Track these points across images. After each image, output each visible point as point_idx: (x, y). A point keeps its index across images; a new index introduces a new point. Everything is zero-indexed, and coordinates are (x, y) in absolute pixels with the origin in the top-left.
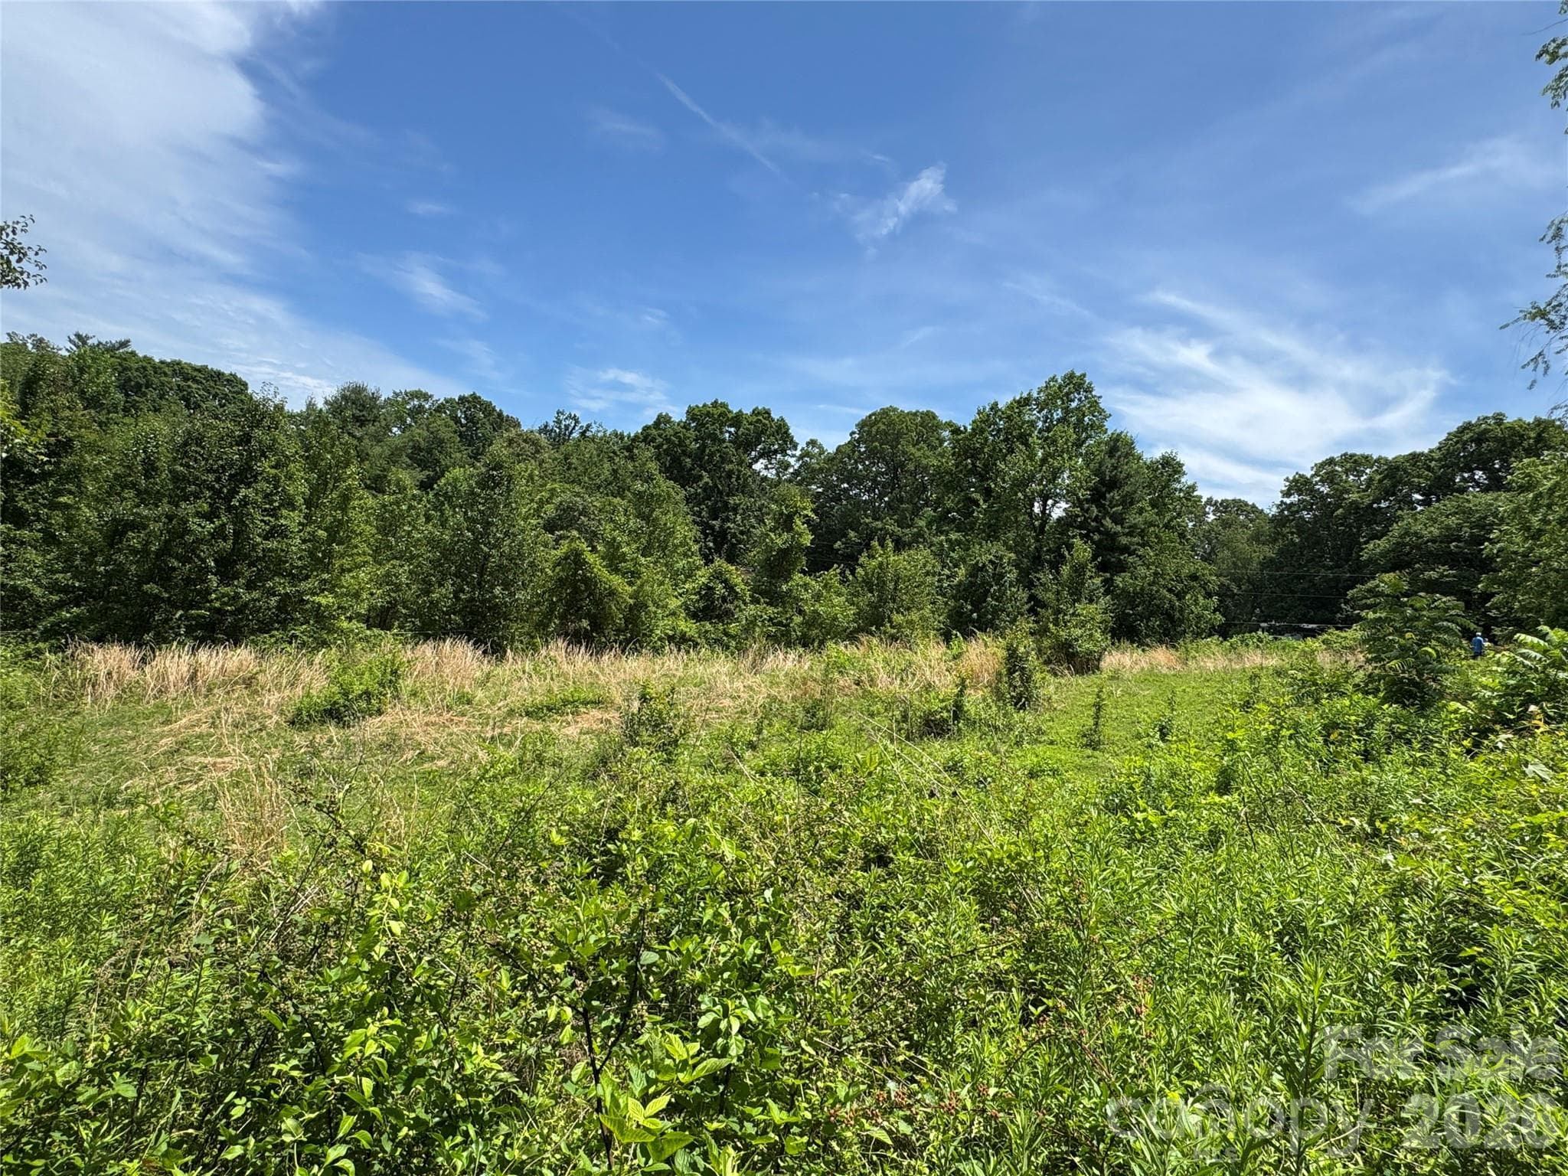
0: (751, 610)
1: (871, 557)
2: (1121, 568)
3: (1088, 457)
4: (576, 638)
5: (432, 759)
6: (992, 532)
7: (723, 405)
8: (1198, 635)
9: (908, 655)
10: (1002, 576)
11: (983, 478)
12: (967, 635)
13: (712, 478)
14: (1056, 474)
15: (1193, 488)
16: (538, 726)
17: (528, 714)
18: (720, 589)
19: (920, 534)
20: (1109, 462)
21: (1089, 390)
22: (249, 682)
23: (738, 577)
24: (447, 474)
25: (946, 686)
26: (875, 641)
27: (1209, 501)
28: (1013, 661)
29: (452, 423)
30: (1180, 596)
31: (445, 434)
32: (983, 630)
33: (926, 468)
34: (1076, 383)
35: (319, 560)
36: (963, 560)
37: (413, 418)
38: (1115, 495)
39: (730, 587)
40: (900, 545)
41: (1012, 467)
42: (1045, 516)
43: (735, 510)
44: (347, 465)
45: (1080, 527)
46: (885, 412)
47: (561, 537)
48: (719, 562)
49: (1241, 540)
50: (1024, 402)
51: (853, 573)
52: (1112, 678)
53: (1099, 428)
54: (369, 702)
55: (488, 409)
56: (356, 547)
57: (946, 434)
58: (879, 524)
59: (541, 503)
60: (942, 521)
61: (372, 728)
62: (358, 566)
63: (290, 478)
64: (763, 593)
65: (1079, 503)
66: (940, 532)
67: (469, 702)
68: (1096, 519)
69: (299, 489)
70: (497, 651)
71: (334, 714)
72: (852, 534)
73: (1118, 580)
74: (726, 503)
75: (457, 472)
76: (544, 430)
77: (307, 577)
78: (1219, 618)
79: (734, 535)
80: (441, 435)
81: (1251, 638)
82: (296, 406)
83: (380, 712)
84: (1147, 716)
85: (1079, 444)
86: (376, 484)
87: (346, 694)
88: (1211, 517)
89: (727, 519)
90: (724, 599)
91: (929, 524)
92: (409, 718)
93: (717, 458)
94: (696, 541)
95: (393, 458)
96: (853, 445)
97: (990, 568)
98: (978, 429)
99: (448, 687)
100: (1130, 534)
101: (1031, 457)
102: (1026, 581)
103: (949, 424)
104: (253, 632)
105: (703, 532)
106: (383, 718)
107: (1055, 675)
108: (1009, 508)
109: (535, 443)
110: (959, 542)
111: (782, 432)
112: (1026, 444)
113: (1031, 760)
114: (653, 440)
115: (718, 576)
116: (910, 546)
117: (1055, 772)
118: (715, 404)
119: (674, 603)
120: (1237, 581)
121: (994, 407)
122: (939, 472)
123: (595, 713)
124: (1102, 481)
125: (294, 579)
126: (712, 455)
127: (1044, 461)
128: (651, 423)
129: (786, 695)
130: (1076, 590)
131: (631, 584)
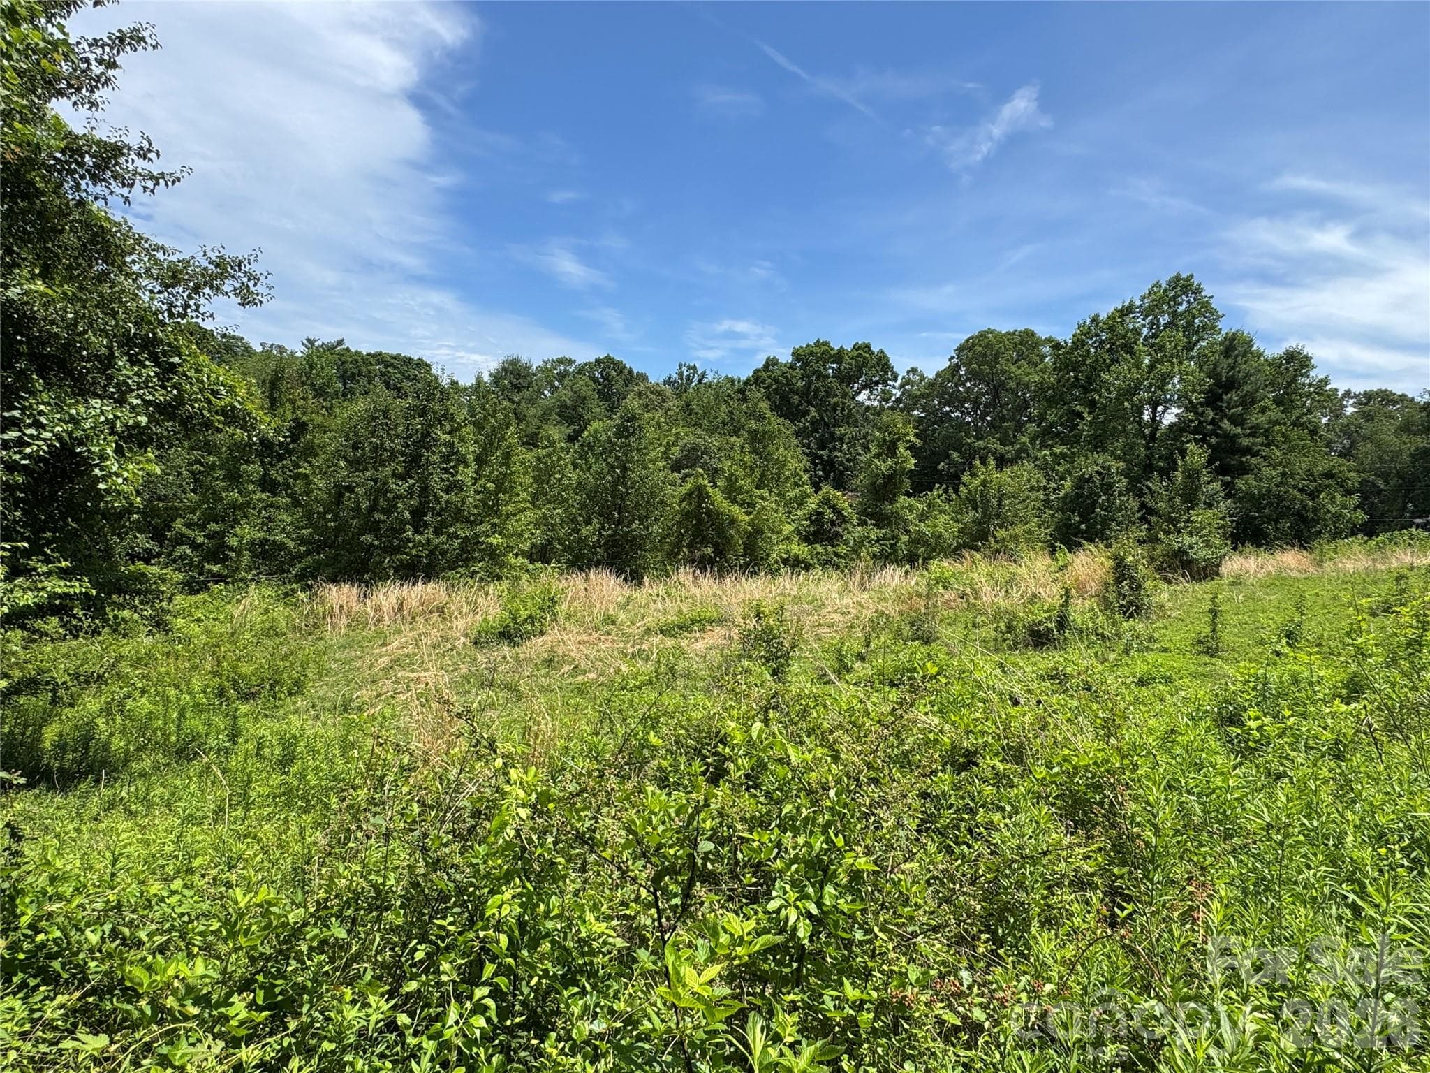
0: (858, 532)
1: (974, 475)
2: (1244, 470)
3: (1201, 361)
4: (702, 564)
5: (584, 672)
6: (1098, 444)
7: (826, 344)
8: (1336, 535)
9: (1013, 568)
10: (1111, 486)
11: (1086, 390)
12: (1072, 547)
13: (818, 411)
14: (1165, 378)
15: (1325, 381)
16: (670, 643)
17: (662, 632)
18: (829, 514)
19: (1023, 450)
20: (1225, 363)
21: (1198, 291)
22: (441, 610)
23: (844, 501)
24: (589, 427)
25: (1051, 596)
26: (978, 556)
27: (1347, 394)
28: (1121, 570)
29: (591, 383)
30: (1313, 495)
31: (586, 392)
32: (1091, 540)
33: (1027, 386)
34: (1182, 286)
35: (490, 508)
36: (1069, 472)
37: (561, 382)
38: (1234, 396)
39: (838, 512)
40: (1002, 462)
41: (1117, 376)
42: (1155, 422)
43: (841, 439)
44: (508, 427)
45: (1195, 432)
46: (982, 335)
47: (686, 475)
48: (827, 489)
49: (1387, 431)
50: (1127, 311)
51: (956, 491)
52: (1233, 584)
53: (1210, 328)
54: (533, 625)
55: (619, 367)
56: (518, 495)
57: (1047, 350)
58: (981, 443)
59: (668, 447)
60: (1046, 435)
61: (536, 647)
62: (521, 511)
63: (462, 440)
64: (871, 516)
65: (1192, 407)
66: (1044, 446)
67: (613, 623)
68: (1213, 422)
69: (470, 449)
70: (635, 577)
71: (507, 635)
72: (955, 455)
73: (1241, 483)
74: (832, 434)
75: (597, 425)
76: (668, 381)
77: (482, 522)
78: (1361, 517)
79: (842, 463)
80: (583, 393)
81: (1402, 536)
82: (467, 381)
83: (542, 633)
84: (1272, 620)
85: (1189, 347)
86: (531, 441)
87: (515, 619)
88: (1350, 410)
89: (835, 449)
90: (833, 523)
91: (1032, 440)
92: (565, 637)
93: (822, 393)
94: (806, 471)
95: (545, 418)
96: (954, 369)
97: (1097, 479)
98: (1079, 343)
99: (596, 611)
100: (1253, 435)
101: (1138, 365)
102: (1135, 488)
103: (1049, 340)
104: (444, 569)
105: (813, 462)
106: (544, 638)
107: (1169, 582)
108: (1116, 418)
109: (660, 394)
110: (1063, 456)
111: (883, 363)
112: (1131, 352)
113: (1141, 668)
114: (764, 382)
115: (826, 502)
116: (1012, 462)
117: (1167, 680)
118: (817, 344)
119: (787, 529)
120: (1385, 476)
121: (1095, 320)
122: (1042, 387)
123: (721, 631)
124: (1218, 383)
125: (472, 524)
126: (817, 390)
127: (1152, 367)
128: (760, 366)
129: (893, 610)
130: (1190, 497)
131: (748, 514)
